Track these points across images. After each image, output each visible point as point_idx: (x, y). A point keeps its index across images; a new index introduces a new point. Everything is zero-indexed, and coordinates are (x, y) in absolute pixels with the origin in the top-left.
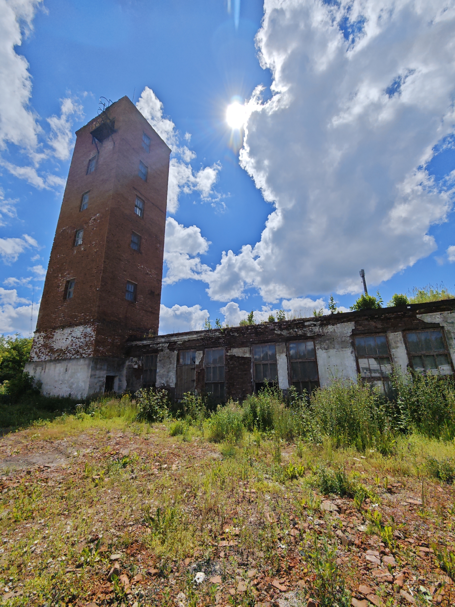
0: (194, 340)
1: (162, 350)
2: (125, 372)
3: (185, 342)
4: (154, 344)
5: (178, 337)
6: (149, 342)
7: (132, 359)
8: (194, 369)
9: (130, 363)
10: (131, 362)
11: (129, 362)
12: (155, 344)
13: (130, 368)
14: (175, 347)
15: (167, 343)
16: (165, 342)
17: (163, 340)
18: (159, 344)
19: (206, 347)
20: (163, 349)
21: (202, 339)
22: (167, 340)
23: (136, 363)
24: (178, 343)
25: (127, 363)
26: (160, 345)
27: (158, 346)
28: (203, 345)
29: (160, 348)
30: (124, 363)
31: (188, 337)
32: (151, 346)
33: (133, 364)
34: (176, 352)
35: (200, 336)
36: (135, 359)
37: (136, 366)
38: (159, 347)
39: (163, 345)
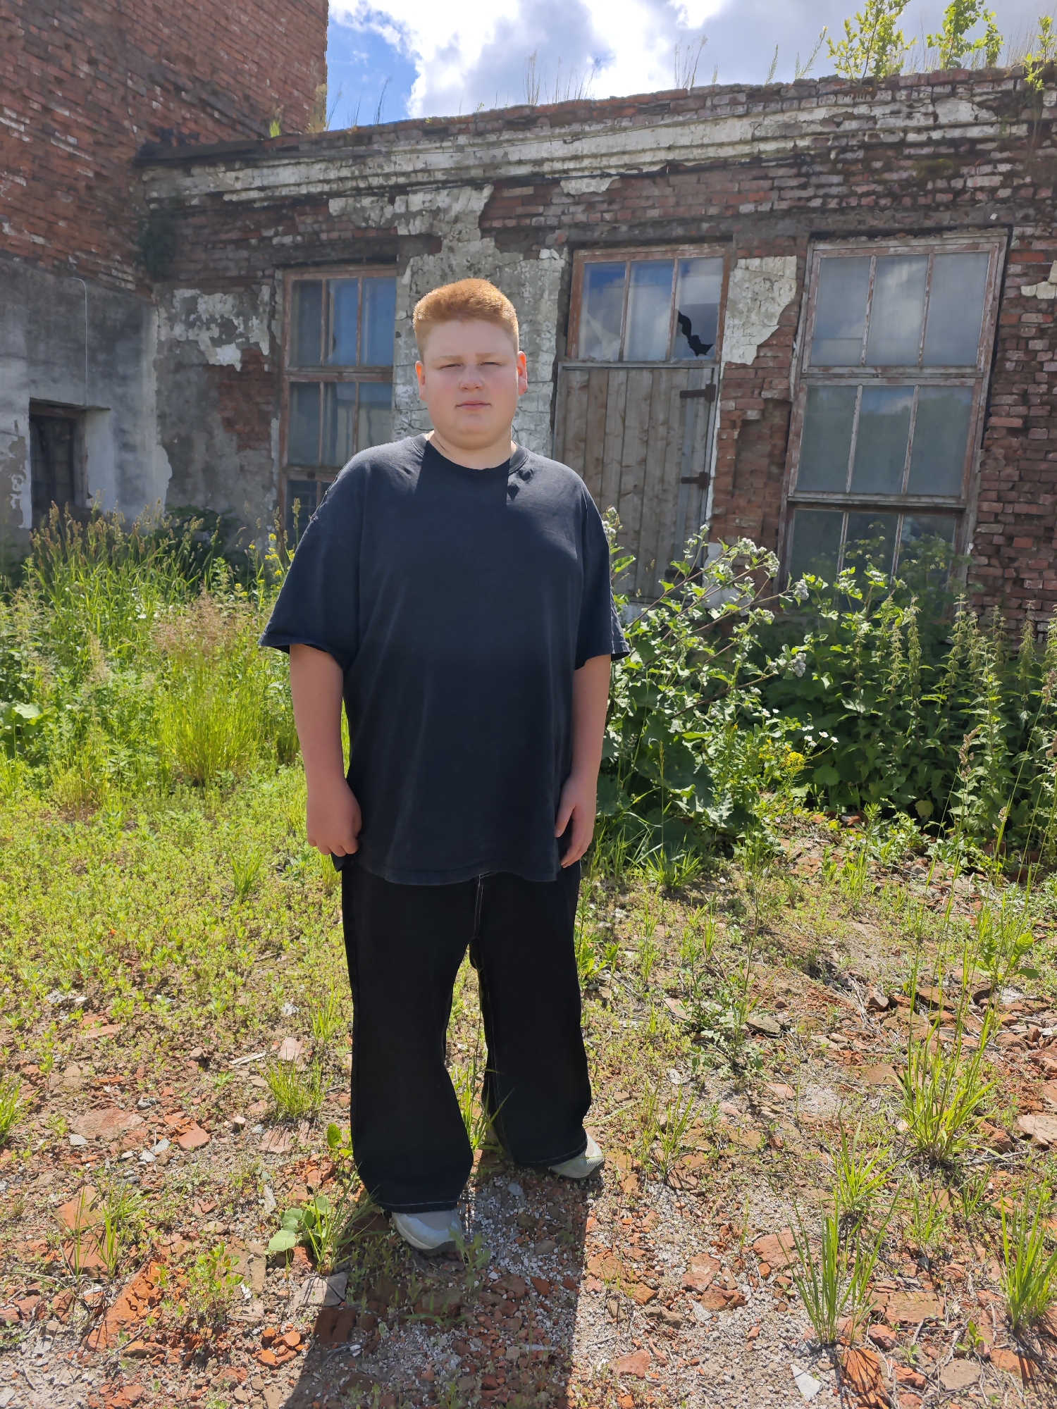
0: (722, 165)
1: (430, 242)
2: (147, 388)
3: (631, 179)
4: (358, 192)
5: (576, 137)
6: (317, 171)
7: (193, 301)
8: (709, 394)
9: (179, 330)
10: (190, 325)
11: (171, 320)
12: (370, 191)
13: (180, 366)
14: (550, 215)
15: (477, 185)
16: (458, 180)
17: (440, 159)
18: (402, 190)
19: (831, 223)
20: (442, 229)
21: (797, 159)
22: (475, 156)
23: (227, 333)
24: (572, 186)
25: (159, 329)
26: (417, 200)
27: (399, 207)
28: (799, 210)
29: (417, 227)
30: (135, 326)
31: (667, 136)
32: (335, 206)
33: (204, 338)
34: (552, 261)
35: (789, 130)
36: (217, 304)
37: (229, 355)
38: (409, 216)
39: (442, 199)
